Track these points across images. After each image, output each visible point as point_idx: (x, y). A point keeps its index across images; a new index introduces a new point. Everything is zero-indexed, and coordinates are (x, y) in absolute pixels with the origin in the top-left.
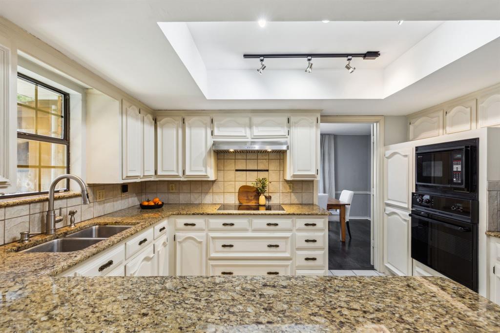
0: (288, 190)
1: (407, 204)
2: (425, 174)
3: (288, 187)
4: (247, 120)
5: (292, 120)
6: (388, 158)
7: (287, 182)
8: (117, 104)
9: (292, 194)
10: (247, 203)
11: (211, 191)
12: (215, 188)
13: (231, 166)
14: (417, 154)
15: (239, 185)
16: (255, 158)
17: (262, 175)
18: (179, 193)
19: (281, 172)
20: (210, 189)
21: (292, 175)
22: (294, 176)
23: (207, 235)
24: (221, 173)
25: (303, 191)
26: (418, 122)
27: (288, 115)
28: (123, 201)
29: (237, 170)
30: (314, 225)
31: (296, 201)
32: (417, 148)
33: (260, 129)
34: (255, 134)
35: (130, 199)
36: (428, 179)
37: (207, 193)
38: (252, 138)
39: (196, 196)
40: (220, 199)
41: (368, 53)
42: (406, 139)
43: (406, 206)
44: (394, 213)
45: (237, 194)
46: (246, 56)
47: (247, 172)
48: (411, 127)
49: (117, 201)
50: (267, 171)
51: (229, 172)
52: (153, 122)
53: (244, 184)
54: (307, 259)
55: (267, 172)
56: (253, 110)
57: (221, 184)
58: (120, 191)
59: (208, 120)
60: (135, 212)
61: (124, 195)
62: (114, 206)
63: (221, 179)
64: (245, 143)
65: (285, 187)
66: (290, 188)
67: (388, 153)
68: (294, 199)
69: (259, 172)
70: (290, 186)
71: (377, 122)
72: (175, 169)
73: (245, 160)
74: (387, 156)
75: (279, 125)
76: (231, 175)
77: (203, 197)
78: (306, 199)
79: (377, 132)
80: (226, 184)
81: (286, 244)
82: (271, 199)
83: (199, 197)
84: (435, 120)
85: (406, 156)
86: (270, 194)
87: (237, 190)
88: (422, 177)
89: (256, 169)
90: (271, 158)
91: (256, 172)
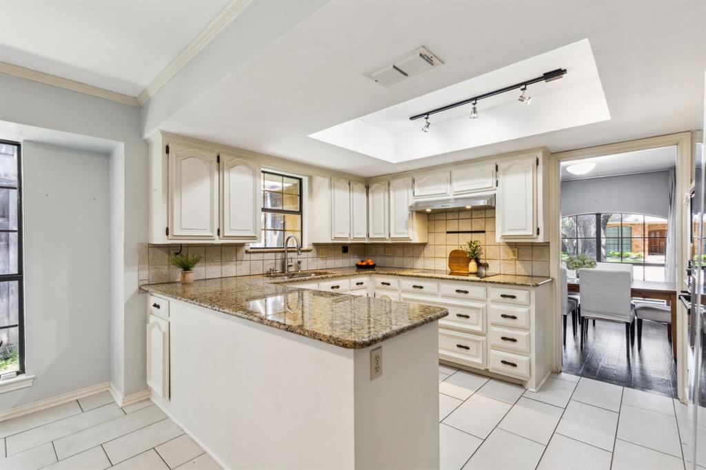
0: (512, 257)
3: (512, 253)
4: (447, 175)
5: (502, 166)
7: (510, 245)
8: (326, 181)
9: (518, 262)
10: (458, 270)
11: (422, 255)
12: (427, 252)
13: (442, 227)
15: (451, 249)
16: (469, 217)
17: (476, 237)
18: (393, 256)
20: (421, 253)
21: (501, 234)
22: (504, 237)
23: (400, 295)
24: (432, 236)
25: (534, 259)
28: (344, 261)
29: (448, 232)
30: (513, 297)
31: (523, 272)
33: (461, 183)
35: (351, 260)
37: (418, 257)
38: (455, 195)
39: (408, 260)
40: (430, 264)
41: (545, 74)
45: (448, 260)
46: (412, 118)
47: (460, 234)
49: (338, 259)
50: (484, 232)
51: (440, 234)
52: (365, 190)
53: (456, 248)
54: (504, 339)
55: (483, 234)
56: (453, 163)
57: (431, 248)
58: (341, 251)
59: (409, 180)
60: (354, 271)
61: (345, 255)
62: (335, 263)
63: (431, 242)
64: (448, 201)
65: (507, 253)
66: (514, 255)
68: (520, 268)
69: (473, 234)
70: (514, 252)
71: (677, 144)
72: (383, 232)
73: (457, 221)
76: (441, 238)
77: (414, 262)
78: (537, 268)
80: (437, 247)
81: (478, 315)
82: (488, 266)
83: (411, 261)
86: (487, 262)
87: (448, 256)
89: (470, 230)
90: (488, 215)
91: (470, 234)
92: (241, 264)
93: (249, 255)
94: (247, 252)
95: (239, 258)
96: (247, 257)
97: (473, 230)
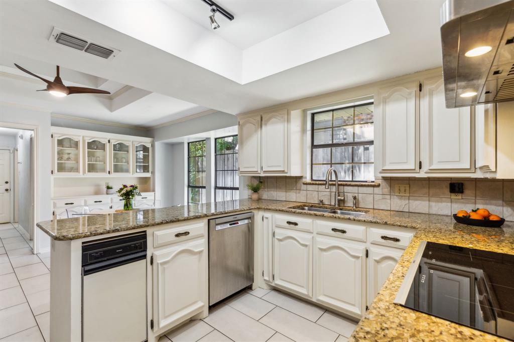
58: (447, 191)
62: (430, 206)
92: (299, 193)
93: (305, 186)
94: (304, 184)
95: (298, 188)
96: (304, 187)
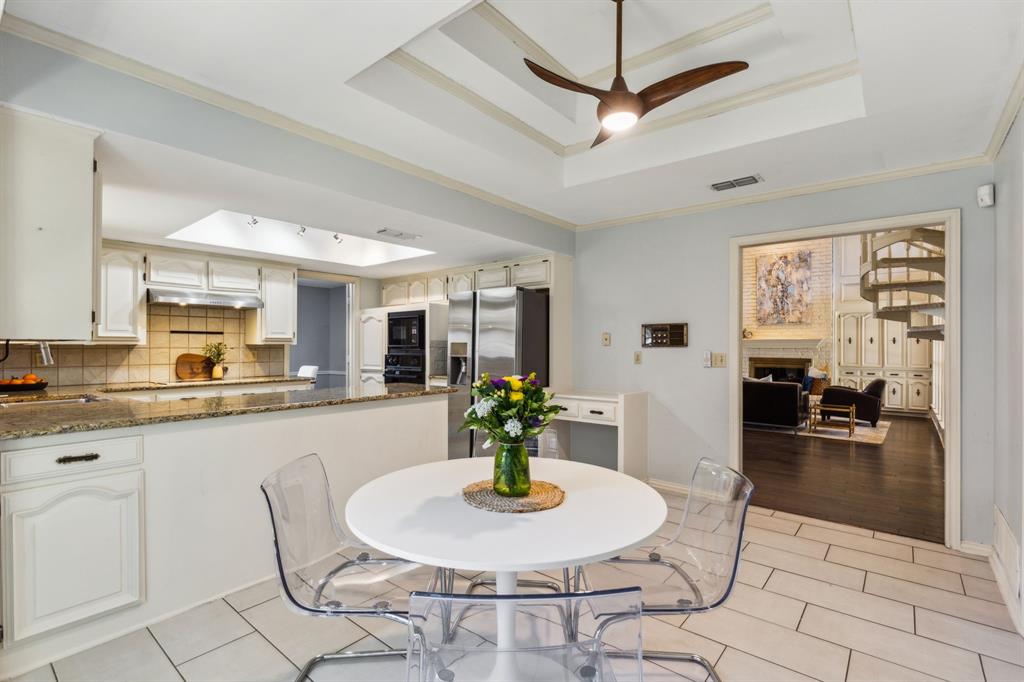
0: (252, 359)
1: (381, 367)
2: (394, 338)
3: (251, 356)
4: (201, 265)
5: (265, 271)
6: (364, 322)
7: (252, 348)
9: (257, 364)
10: (191, 377)
11: (125, 362)
12: (135, 358)
13: (164, 325)
14: (389, 320)
15: (176, 354)
16: (204, 314)
17: (214, 340)
18: (57, 368)
19: (242, 336)
20: (123, 360)
21: (264, 337)
22: (267, 340)
24: (152, 336)
25: (271, 360)
26: (390, 288)
27: (260, 265)
29: (172, 332)
31: (261, 373)
32: (389, 314)
33: (222, 278)
34: (216, 284)
36: (398, 342)
37: (117, 366)
38: (210, 290)
39: (96, 371)
40: (140, 376)
42: (379, 304)
43: (380, 368)
44: (370, 378)
45: (173, 367)
47: (191, 335)
48: (384, 292)
50: (222, 333)
51: (159, 334)
53: (185, 351)
55: (221, 335)
57: (143, 352)
59: (137, 257)
63: (142, 344)
65: (246, 356)
66: (254, 357)
67: (364, 317)
68: (259, 370)
69: (209, 336)
70: (254, 354)
71: (353, 283)
73: (186, 319)
74: (363, 319)
75: (248, 276)
76: (163, 339)
77: (109, 373)
78: (274, 367)
79: (353, 293)
80: (153, 351)
82: (227, 370)
83: (101, 373)
84: (402, 289)
85: (380, 321)
86: (229, 365)
87: (173, 361)
88: (393, 340)
89: (204, 330)
90: (226, 316)
91: (205, 335)
97: (209, 330)
